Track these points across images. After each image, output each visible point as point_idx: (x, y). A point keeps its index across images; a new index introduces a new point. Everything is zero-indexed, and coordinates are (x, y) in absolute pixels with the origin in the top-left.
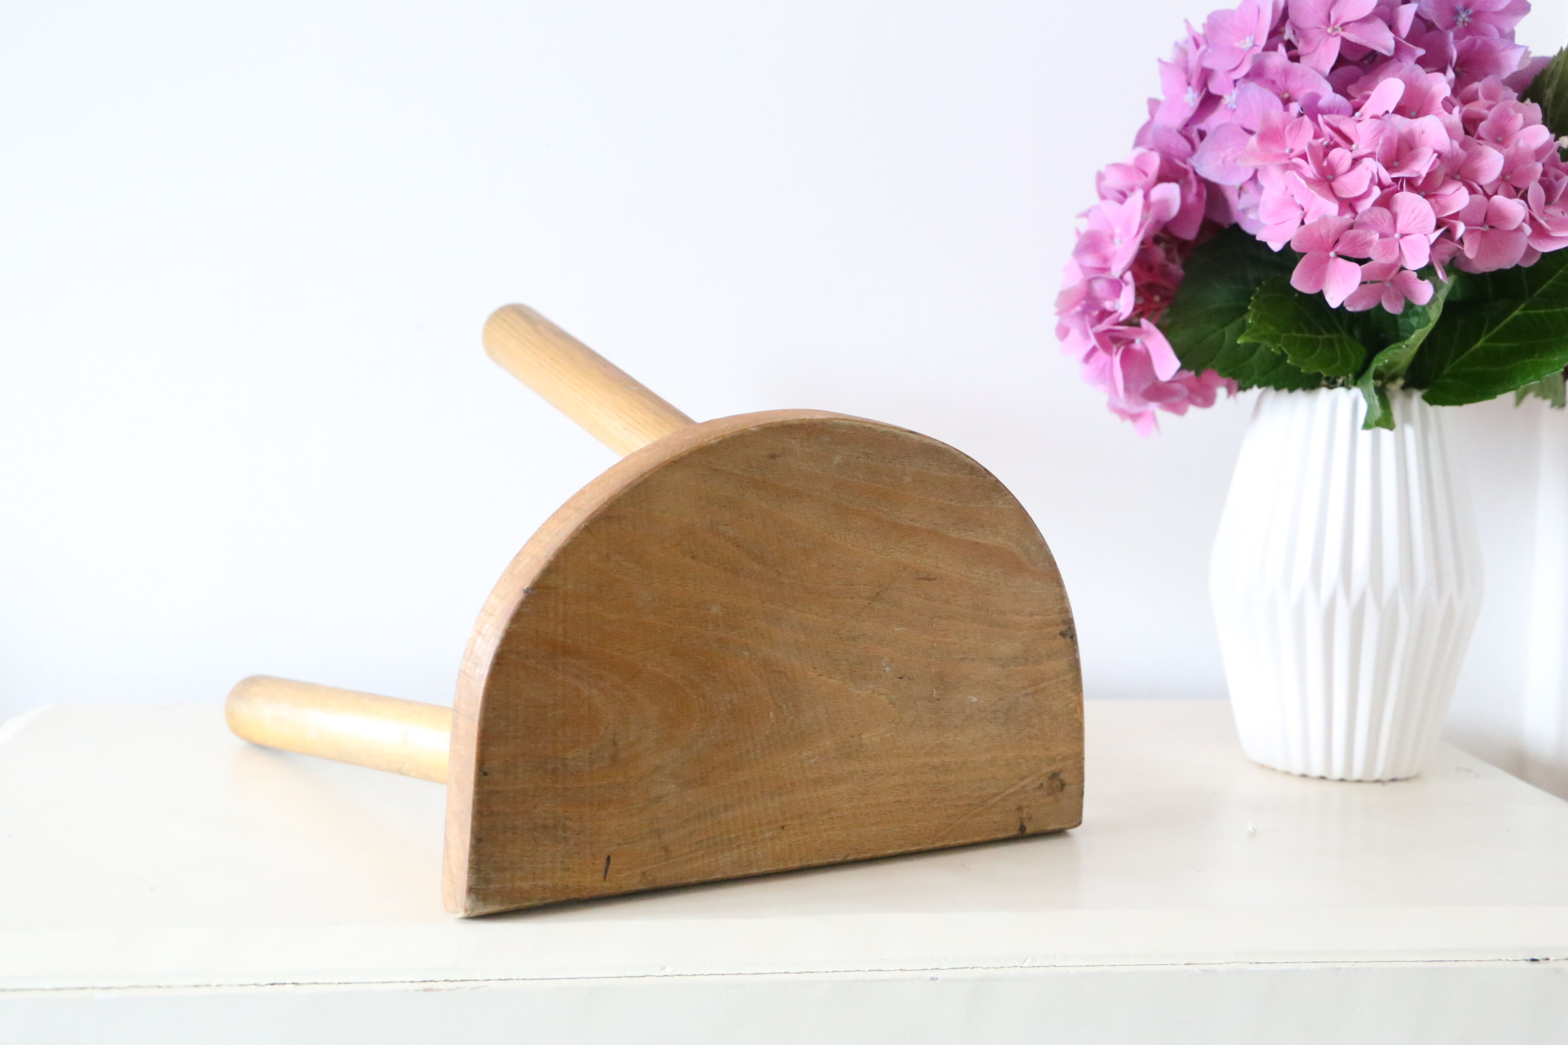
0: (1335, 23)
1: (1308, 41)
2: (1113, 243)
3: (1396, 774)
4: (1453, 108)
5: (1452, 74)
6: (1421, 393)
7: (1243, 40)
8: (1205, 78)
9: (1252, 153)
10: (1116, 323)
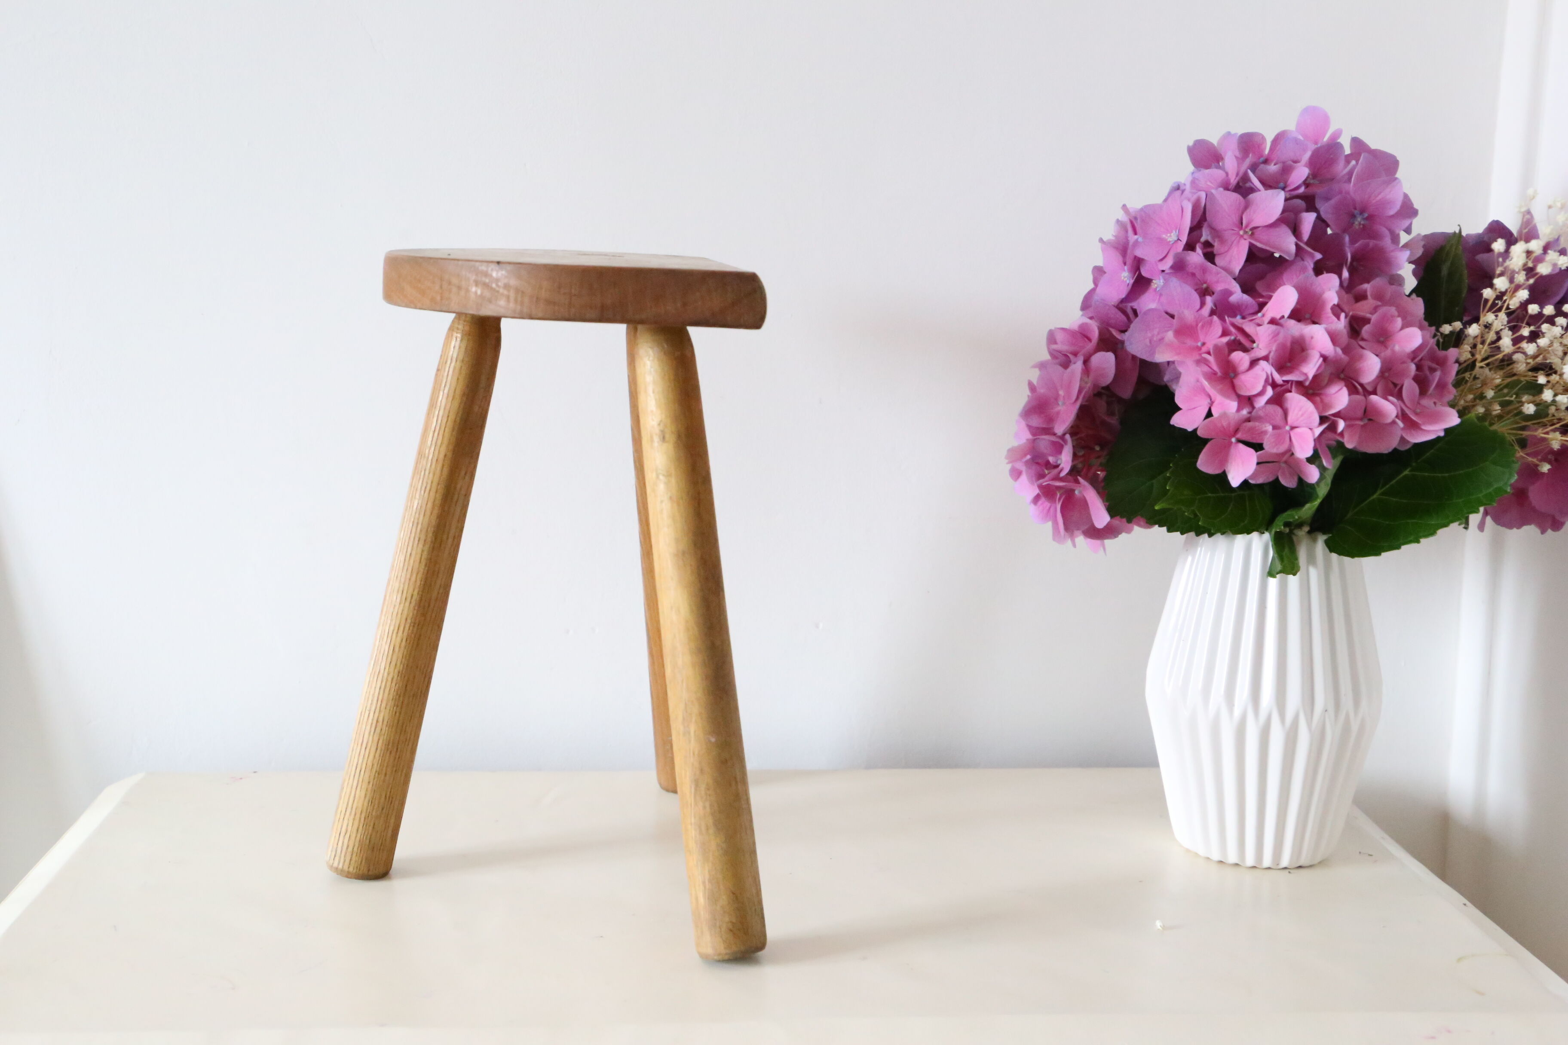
0: (1246, 227)
1: (1222, 240)
2: (1058, 406)
3: (1302, 862)
4: (1341, 313)
5: (1346, 274)
6: (1325, 537)
7: (1169, 235)
8: (1137, 264)
9: (1170, 346)
10: (1057, 478)
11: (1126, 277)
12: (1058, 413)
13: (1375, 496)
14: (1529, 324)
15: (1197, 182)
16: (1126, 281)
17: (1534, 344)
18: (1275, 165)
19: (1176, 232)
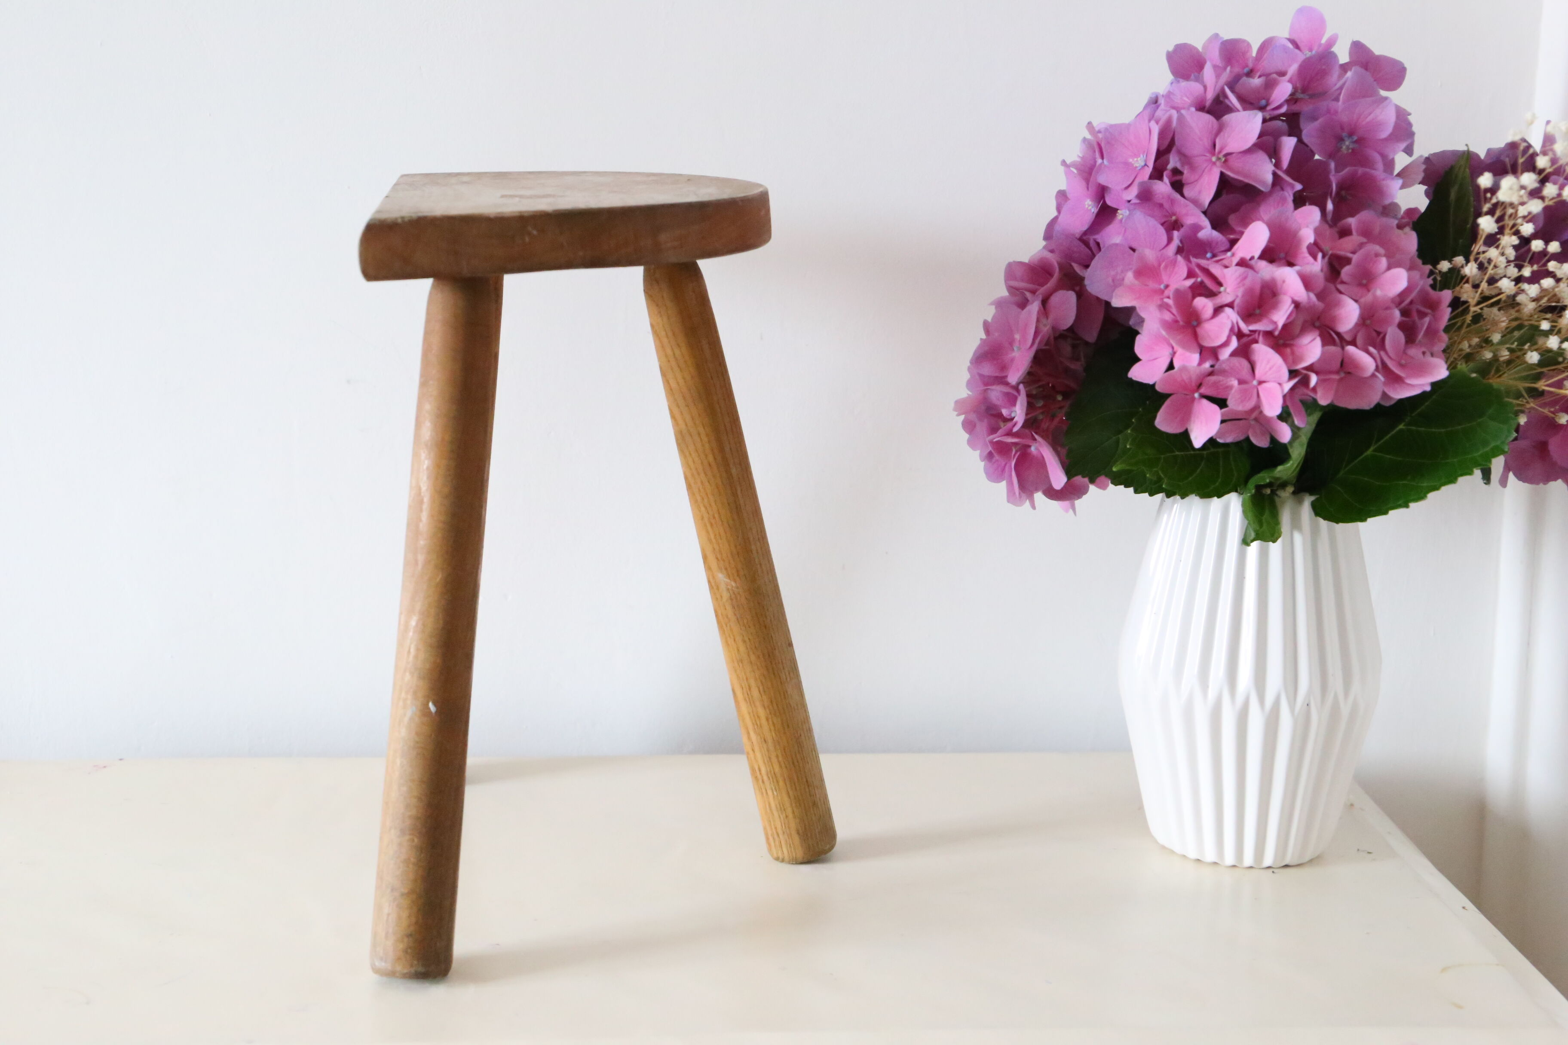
0: (1220, 152)
1: (1193, 168)
2: (1013, 350)
3: (1287, 861)
4: (1318, 253)
5: (1330, 206)
6: (1313, 498)
7: (1135, 159)
8: (1101, 192)
9: (1131, 289)
10: (1010, 433)
11: (1090, 207)
12: (1012, 360)
13: (1369, 452)
14: (1531, 263)
15: (1171, 96)
16: (1091, 210)
17: (1537, 285)
18: (1260, 77)
19: (1143, 156)
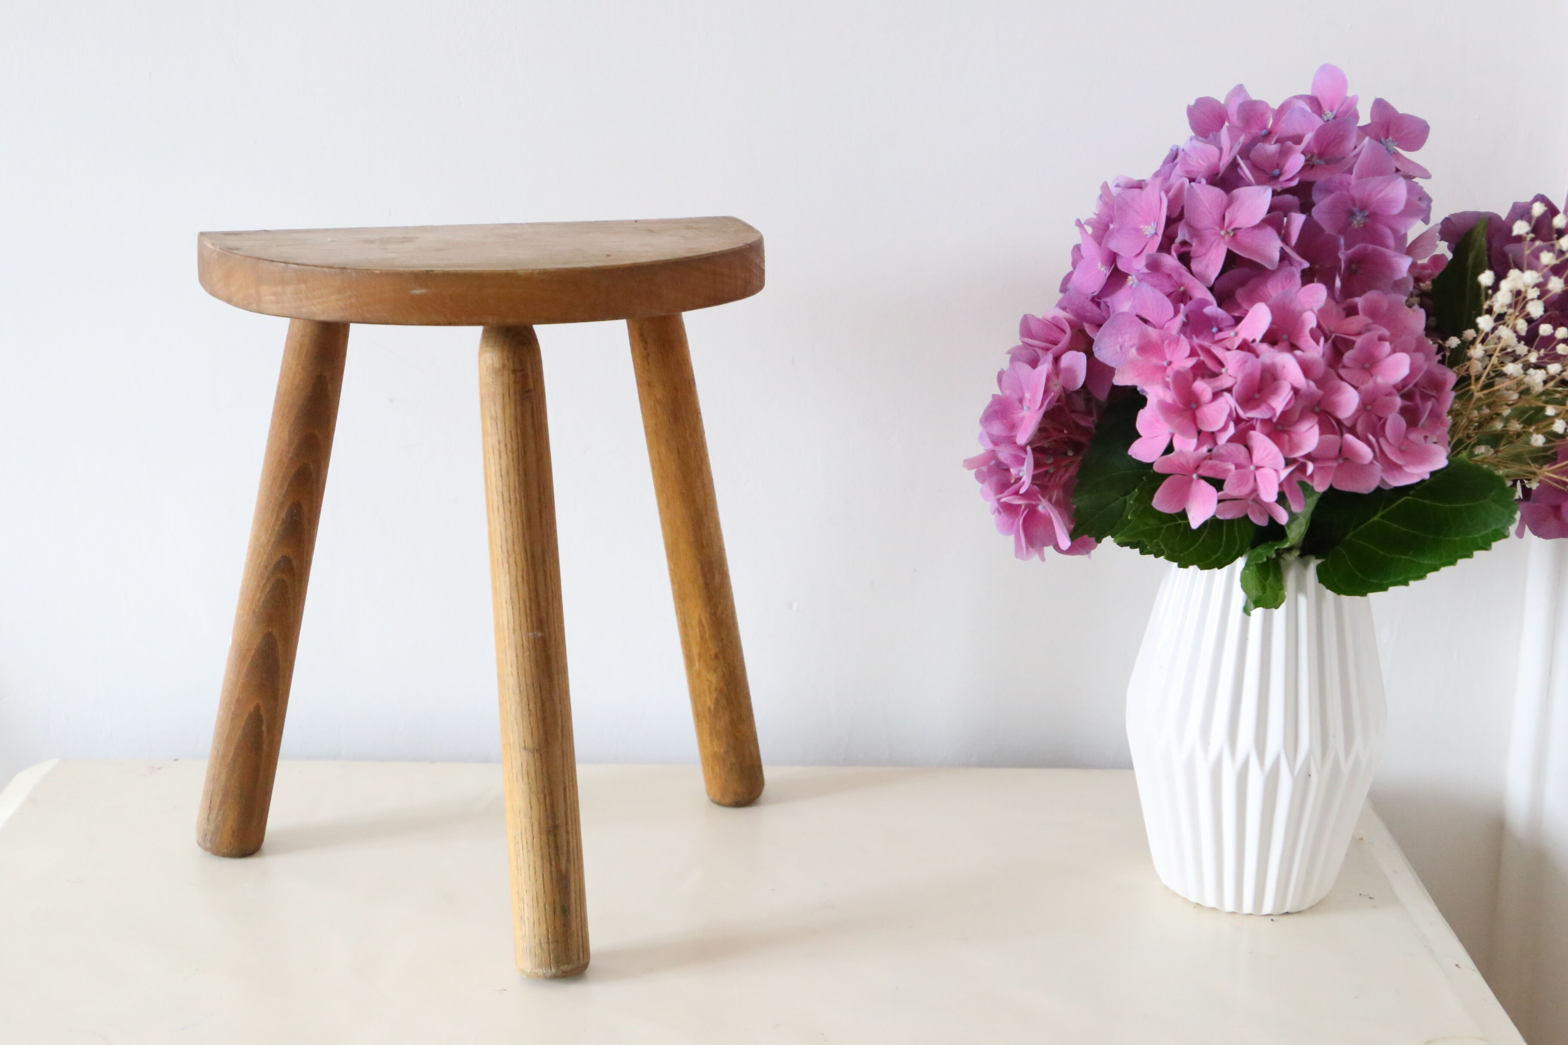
0: (1229, 226)
1: (1202, 242)
2: (1023, 409)
3: (1286, 911)
4: (1321, 336)
5: (1338, 283)
6: (1319, 561)
7: (1146, 226)
8: (1112, 258)
9: (1134, 364)
10: (1016, 493)
12: (1022, 419)
13: (1376, 518)
14: (1539, 348)
15: (1188, 158)
16: (1102, 272)
18: (1276, 142)
19: (1154, 224)
